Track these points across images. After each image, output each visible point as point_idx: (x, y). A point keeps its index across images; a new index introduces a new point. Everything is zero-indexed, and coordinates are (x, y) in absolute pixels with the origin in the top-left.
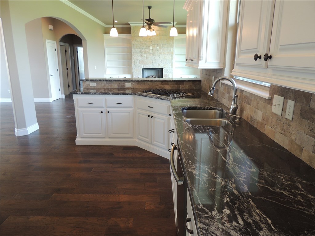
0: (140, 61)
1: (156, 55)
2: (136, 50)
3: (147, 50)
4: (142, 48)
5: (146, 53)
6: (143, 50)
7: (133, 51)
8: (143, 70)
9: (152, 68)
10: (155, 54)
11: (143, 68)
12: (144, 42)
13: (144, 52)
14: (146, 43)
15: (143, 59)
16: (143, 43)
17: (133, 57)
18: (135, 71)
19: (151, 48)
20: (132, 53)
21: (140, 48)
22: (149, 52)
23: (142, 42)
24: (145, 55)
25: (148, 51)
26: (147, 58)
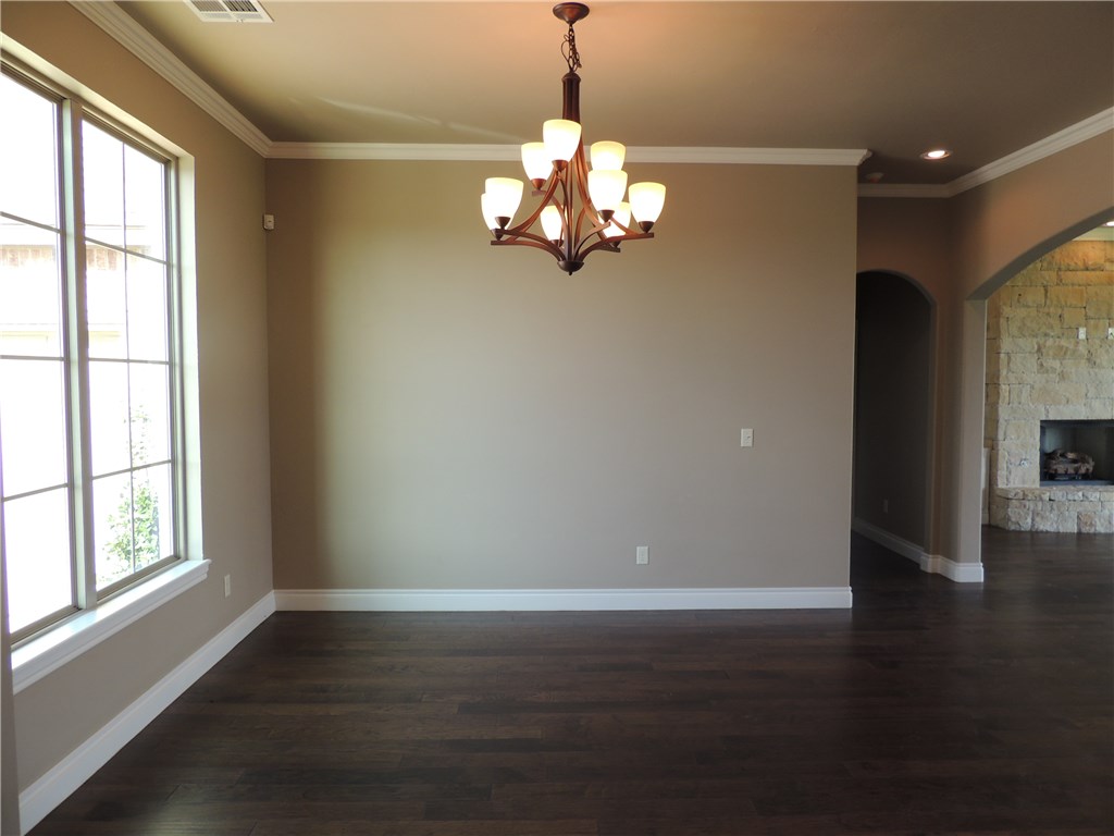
0: (1032, 387)
1: (1105, 363)
2: (1021, 341)
3: (1064, 343)
4: (1046, 335)
5: (1062, 353)
6: (1050, 342)
7: (1006, 344)
8: (1043, 429)
9: (1082, 418)
10: (1098, 361)
11: (1044, 418)
12: (1052, 310)
13: (1051, 353)
14: (1060, 312)
15: (1047, 381)
16: (1048, 314)
17: (1004, 372)
18: (1008, 433)
19: (1082, 334)
20: (1002, 356)
21: (1036, 336)
22: (1074, 351)
23: (1046, 310)
24: (1056, 364)
25: (1071, 347)
26: (1063, 376)
